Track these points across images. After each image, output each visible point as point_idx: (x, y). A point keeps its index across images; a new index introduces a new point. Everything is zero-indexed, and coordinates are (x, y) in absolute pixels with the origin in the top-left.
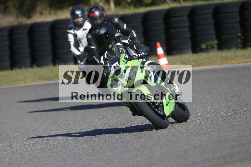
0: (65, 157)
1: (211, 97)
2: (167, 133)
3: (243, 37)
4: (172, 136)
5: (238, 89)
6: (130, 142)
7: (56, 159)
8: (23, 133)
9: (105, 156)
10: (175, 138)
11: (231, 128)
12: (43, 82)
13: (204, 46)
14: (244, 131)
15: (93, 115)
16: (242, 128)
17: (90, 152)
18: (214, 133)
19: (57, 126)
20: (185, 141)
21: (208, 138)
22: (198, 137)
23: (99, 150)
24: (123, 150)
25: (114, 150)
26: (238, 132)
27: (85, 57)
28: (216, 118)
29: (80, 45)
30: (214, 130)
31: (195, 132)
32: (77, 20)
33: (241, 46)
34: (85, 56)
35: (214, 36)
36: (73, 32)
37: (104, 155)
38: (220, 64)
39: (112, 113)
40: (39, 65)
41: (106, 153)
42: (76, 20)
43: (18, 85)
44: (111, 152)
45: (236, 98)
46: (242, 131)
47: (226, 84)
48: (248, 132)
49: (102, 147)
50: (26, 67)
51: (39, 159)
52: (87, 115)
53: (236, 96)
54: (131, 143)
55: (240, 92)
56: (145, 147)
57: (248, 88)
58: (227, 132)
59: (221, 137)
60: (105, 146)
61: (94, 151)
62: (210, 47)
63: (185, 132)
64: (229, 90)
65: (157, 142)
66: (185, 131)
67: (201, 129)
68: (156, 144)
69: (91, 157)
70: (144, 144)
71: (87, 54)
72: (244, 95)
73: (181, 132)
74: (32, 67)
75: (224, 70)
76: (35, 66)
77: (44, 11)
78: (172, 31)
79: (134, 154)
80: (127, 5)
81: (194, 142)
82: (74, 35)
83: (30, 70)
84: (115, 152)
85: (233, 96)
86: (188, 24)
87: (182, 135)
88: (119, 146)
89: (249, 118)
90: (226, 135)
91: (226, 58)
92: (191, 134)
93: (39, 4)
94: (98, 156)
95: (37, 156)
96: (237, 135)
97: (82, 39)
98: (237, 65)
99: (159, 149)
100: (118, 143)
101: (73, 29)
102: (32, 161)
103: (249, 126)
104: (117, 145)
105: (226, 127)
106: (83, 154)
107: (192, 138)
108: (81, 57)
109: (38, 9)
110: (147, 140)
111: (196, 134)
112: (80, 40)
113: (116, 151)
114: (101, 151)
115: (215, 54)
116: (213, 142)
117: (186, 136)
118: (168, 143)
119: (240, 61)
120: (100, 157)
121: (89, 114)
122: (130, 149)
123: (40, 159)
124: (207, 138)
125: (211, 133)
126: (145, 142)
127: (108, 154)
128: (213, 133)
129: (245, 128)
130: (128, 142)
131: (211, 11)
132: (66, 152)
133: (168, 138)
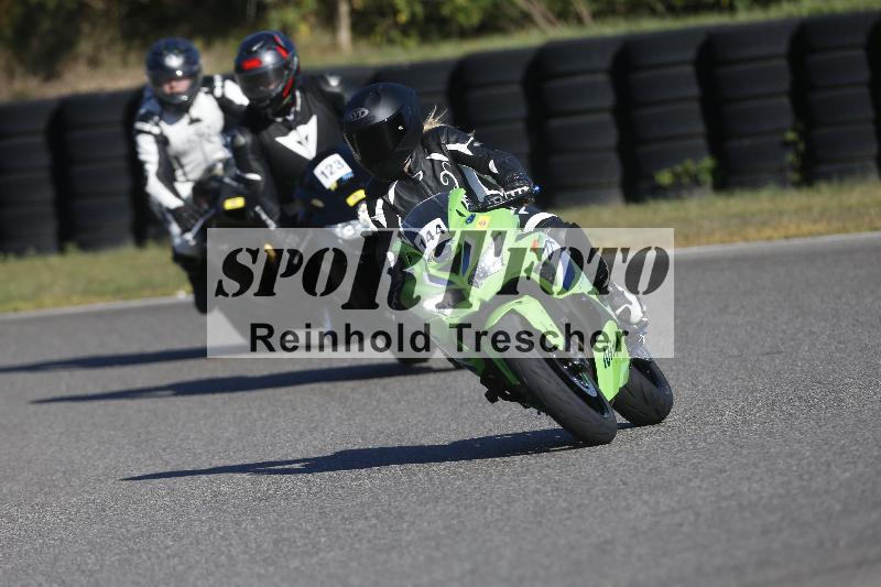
0: (181, 568)
1: (690, 354)
2: (538, 482)
3: (802, 147)
4: (555, 494)
5: (785, 327)
6: (406, 514)
7: (148, 573)
8: (32, 482)
9: (321, 565)
10: (565, 500)
11: (762, 464)
12: (101, 305)
13: (665, 178)
14: (806, 477)
15: (276, 419)
16: (798, 465)
17: (266, 552)
18: (702, 481)
19: (151, 458)
20: (600, 511)
21: (679, 502)
22: (645, 497)
23: (299, 544)
24: (382, 542)
25: (352, 544)
26: (785, 479)
27: (197, 216)
28: (708, 429)
29: (179, 173)
30: (701, 471)
31: (635, 479)
32: (172, 88)
33: (795, 177)
34: (198, 212)
35: (701, 142)
36: (156, 130)
37: (315, 560)
38: (722, 242)
39: (344, 411)
40: (87, 246)
41: (321, 555)
42: (167, 89)
43: (11, 316)
44: (342, 549)
45: (777, 361)
46: (800, 477)
47: (742, 312)
48: (819, 479)
49: (309, 532)
50: (41, 250)
51: (88, 573)
52: (256, 420)
53: (779, 353)
54: (412, 519)
55: (792, 340)
56: (458, 532)
57: (823, 324)
58: (749, 479)
59: (725, 498)
60: (319, 528)
61: (280, 545)
62: (686, 180)
63: (600, 479)
64: (755, 332)
65: (502, 514)
66: (601, 476)
67: (656, 469)
68: (498, 520)
69: (271, 569)
70: (455, 522)
71: (205, 206)
72: (806, 348)
73: (587, 480)
74: (61, 250)
75: (738, 261)
76: (71, 247)
77: (104, 55)
78: (555, 123)
79: (422, 558)
80: (395, 34)
81: (633, 515)
82: (160, 138)
83: (55, 260)
84: (356, 550)
85: (767, 354)
86: (608, 99)
87: (588, 491)
88: (368, 529)
89: (824, 428)
90: (745, 489)
91: (745, 220)
92: (622, 487)
93: (86, 28)
94: (294, 563)
95: (79, 565)
96: (782, 491)
97: (184, 153)
98: (784, 243)
99: (507, 539)
100: (366, 518)
101: (156, 118)
102: (63, 582)
103: (822, 460)
104: (361, 524)
105: (744, 461)
106: (241, 556)
107: (626, 499)
108: (185, 215)
109: (85, 47)
110: (466, 508)
111: (637, 485)
112: (177, 158)
113: (357, 546)
114: (306, 545)
115: (704, 206)
116: (697, 514)
117: (603, 495)
118: (539, 519)
119: (793, 230)
120: (303, 568)
121: (264, 415)
122: (408, 538)
123: (91, 576)
124: (676, 499)
125: (692, 484)
126: (459, 516)
127: (329, 556)
128: (698, 484)
129: (809, 464)
130: (400, 516)
131: (691, 54)
132: (183, 548)
133: (542, 502)
